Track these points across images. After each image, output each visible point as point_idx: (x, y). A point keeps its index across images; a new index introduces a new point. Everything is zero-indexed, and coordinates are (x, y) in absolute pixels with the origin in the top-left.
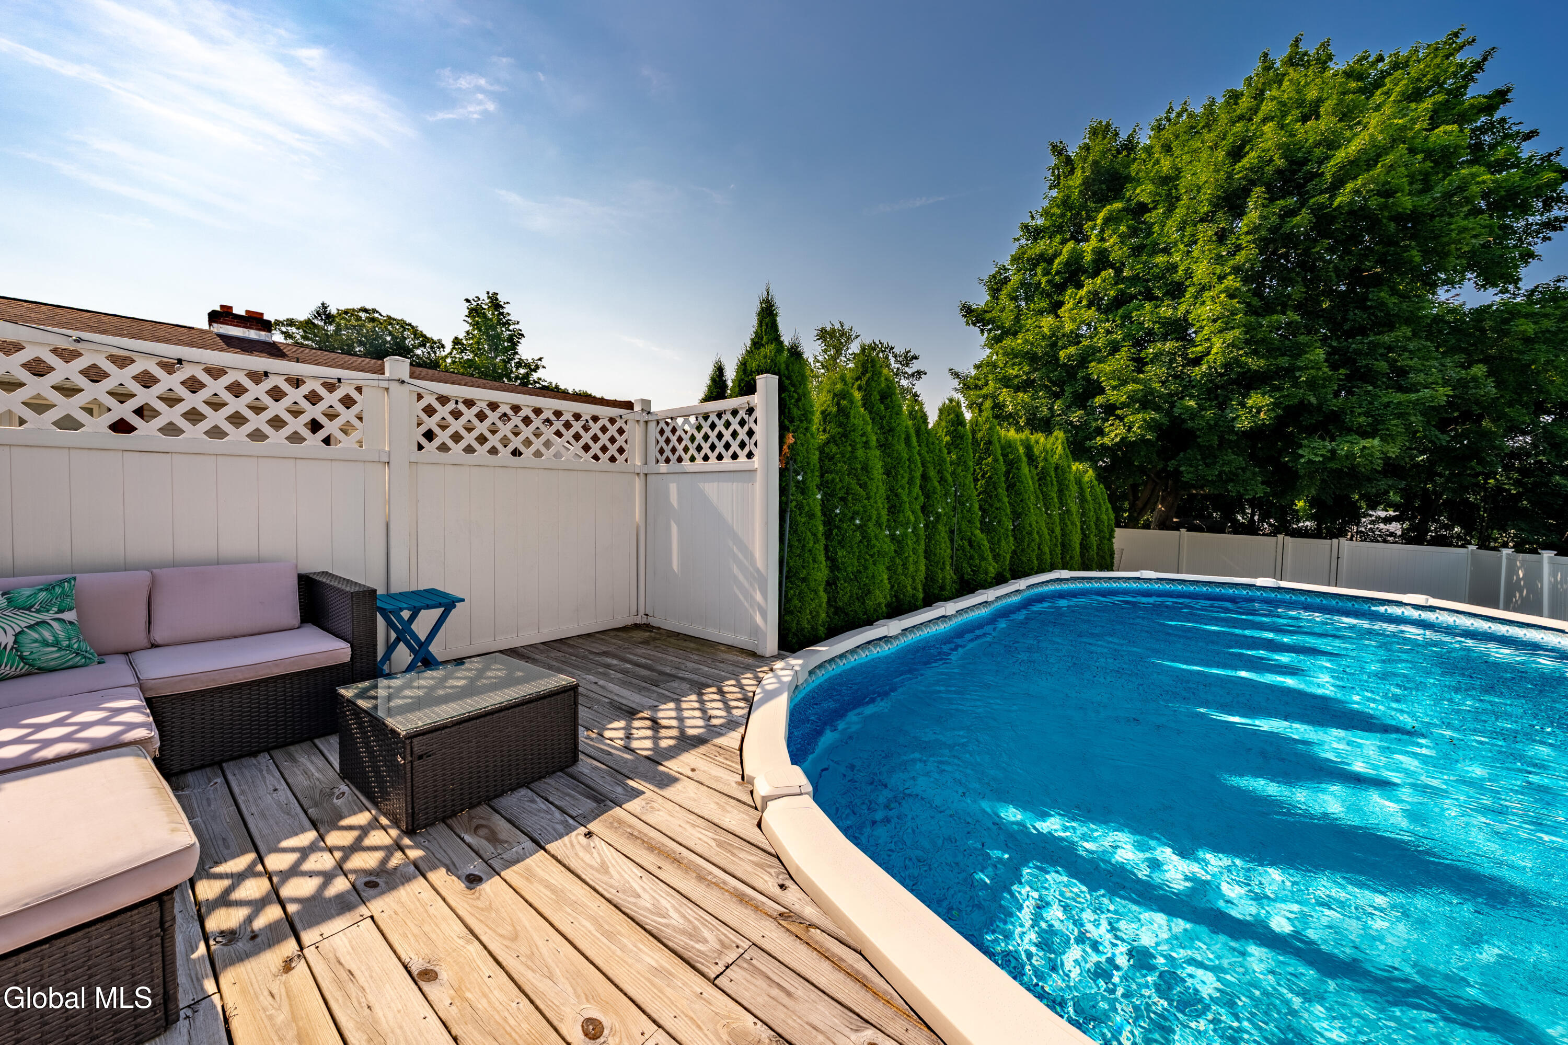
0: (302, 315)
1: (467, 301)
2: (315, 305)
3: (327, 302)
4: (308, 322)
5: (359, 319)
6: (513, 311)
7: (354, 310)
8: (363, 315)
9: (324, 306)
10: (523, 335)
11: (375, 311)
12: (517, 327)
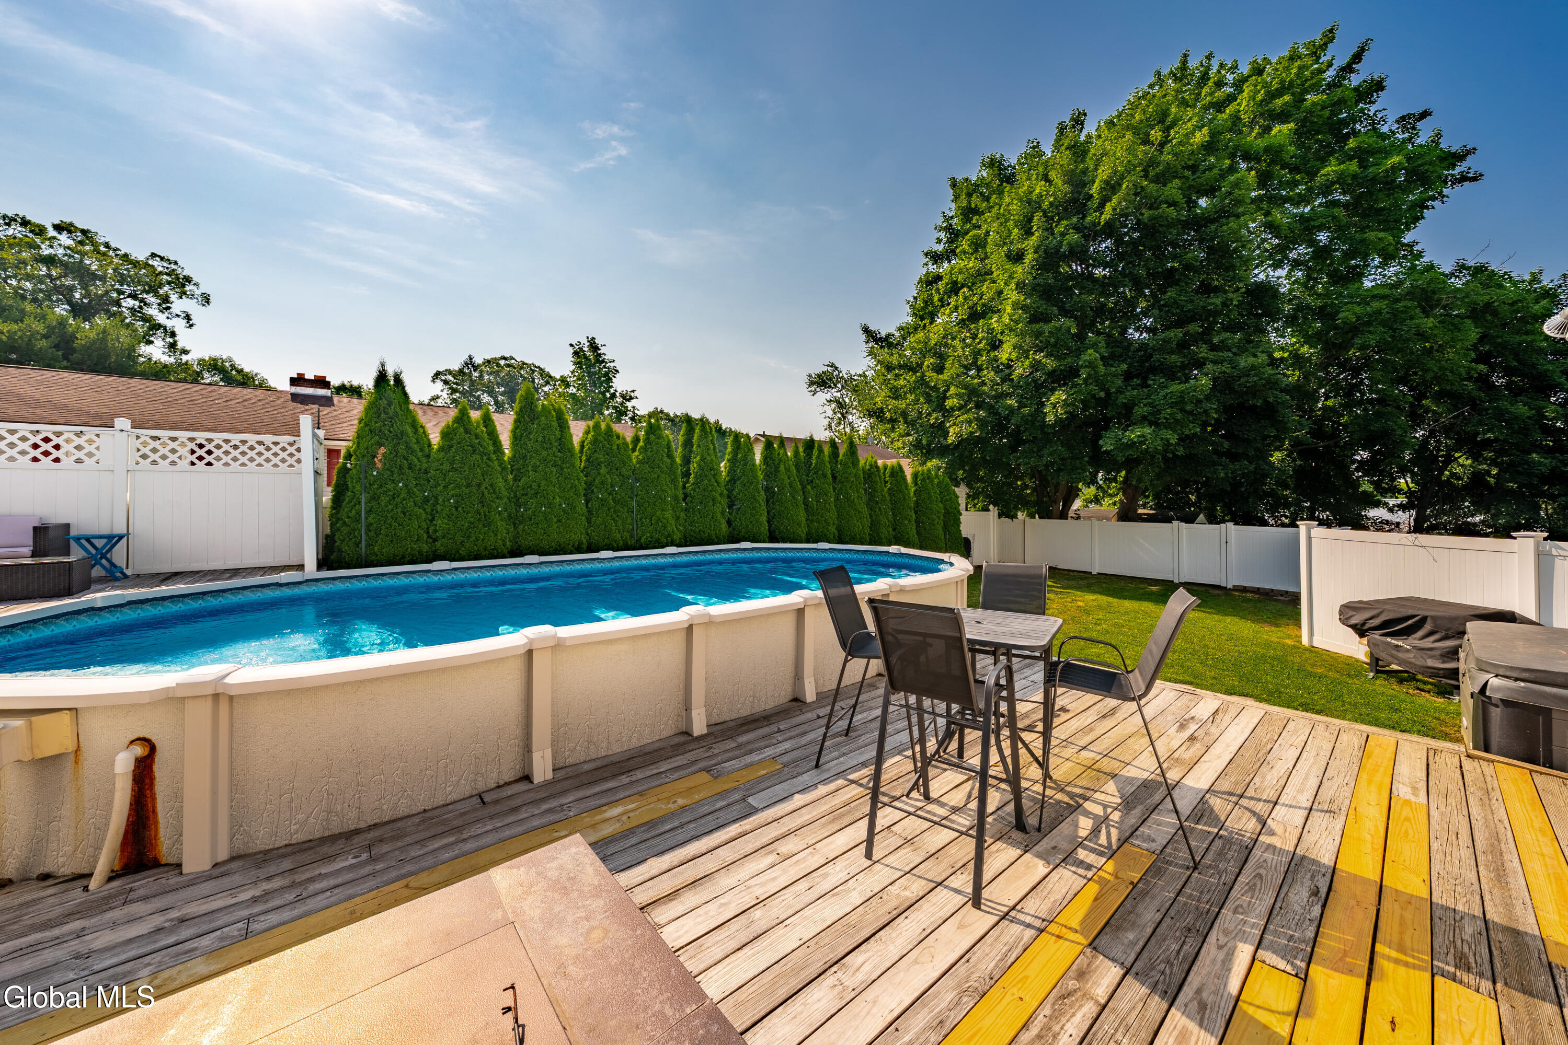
0: (456, 367)
1: (571, 345)
2: (464, 358)
3: (473, 355)
4: (461, 371)
5: (498, 365)
6: (608, 352)
7: (496, 359)
8: (502, 362)
9: (471, 358)
10: (617, 371)
11: (512, 358)
12: (612, 365)
